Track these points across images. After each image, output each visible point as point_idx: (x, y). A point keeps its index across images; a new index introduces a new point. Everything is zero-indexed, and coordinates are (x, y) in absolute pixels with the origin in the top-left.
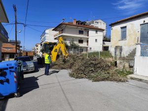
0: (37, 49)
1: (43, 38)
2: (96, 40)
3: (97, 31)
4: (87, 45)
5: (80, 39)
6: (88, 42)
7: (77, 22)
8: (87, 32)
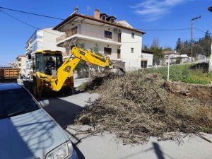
0: (20, 65)
1: (31, 45)
2: (132, 49)
3: (133, 35)
4: (119, 57)
5: (106, 47)
6: (119, 52)
7: (101, 15)
8: (117, 35)
